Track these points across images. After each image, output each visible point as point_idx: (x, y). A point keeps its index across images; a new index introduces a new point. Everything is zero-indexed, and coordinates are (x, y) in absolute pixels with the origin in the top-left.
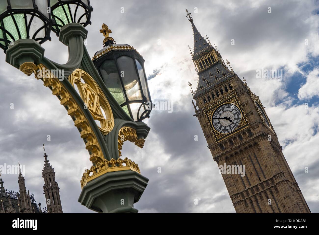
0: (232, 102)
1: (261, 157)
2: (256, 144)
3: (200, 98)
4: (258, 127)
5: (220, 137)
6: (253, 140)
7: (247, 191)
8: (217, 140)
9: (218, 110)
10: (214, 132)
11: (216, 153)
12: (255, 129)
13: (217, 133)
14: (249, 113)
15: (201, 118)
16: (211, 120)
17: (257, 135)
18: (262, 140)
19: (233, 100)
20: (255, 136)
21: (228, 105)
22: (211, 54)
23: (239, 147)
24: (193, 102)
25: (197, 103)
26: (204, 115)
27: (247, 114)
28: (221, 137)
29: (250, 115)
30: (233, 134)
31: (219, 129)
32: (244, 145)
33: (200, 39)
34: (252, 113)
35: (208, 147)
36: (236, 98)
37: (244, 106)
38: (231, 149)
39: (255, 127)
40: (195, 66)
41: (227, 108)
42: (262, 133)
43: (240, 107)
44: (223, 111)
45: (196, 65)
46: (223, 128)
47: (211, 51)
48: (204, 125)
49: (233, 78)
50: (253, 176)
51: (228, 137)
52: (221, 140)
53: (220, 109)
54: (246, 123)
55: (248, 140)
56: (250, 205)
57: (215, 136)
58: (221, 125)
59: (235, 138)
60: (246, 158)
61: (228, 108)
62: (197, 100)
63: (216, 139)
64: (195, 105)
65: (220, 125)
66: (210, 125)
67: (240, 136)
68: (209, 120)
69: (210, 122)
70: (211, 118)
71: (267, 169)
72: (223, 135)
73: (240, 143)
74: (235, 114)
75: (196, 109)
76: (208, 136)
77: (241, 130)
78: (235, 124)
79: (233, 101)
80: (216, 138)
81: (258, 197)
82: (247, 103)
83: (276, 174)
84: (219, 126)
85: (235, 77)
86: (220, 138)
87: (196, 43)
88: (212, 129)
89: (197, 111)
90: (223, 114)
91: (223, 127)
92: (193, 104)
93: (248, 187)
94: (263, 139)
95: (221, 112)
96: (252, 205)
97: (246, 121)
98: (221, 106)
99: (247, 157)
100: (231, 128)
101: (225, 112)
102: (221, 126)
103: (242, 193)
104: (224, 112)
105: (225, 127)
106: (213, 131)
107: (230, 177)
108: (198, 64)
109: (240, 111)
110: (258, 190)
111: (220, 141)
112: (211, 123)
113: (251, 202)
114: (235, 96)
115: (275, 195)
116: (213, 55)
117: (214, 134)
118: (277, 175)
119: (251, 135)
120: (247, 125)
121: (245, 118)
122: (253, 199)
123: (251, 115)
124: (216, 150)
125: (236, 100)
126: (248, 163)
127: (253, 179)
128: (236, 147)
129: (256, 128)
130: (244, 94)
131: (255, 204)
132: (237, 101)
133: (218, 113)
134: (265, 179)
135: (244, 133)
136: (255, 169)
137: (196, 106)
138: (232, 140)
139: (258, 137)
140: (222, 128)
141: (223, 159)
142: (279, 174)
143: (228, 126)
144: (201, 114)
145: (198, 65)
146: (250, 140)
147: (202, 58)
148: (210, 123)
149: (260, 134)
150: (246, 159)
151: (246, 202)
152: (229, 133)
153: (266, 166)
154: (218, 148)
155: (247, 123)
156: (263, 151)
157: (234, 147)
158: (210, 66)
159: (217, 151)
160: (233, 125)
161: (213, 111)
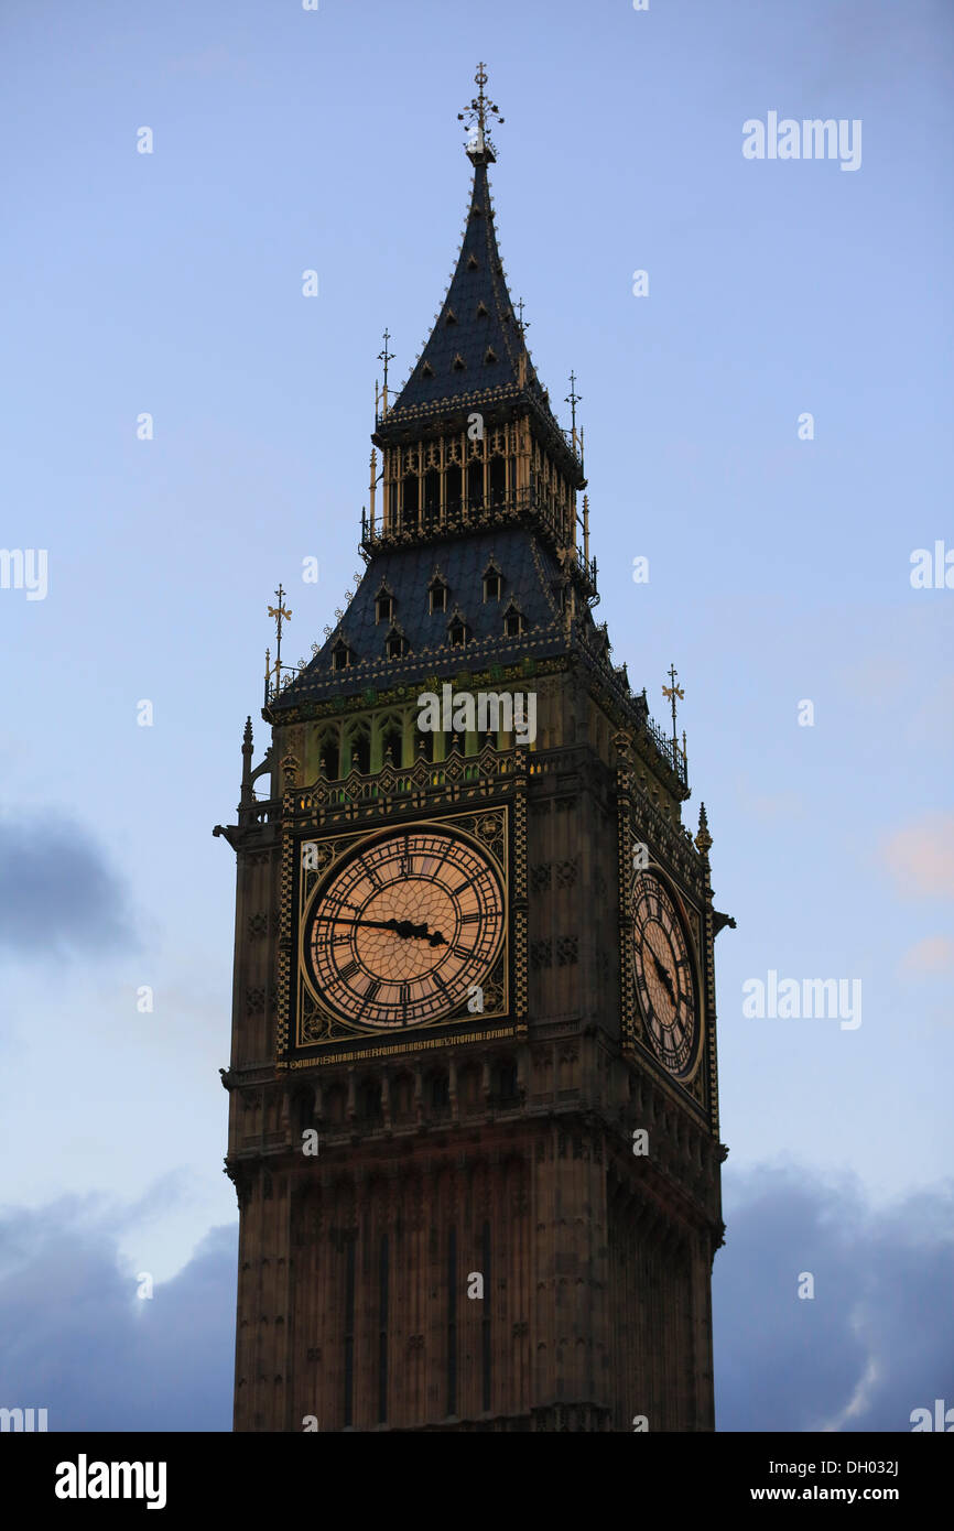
0: (479, 830)
1: (517, 1259)
2: (514, 1163)
3: (307, 724)
4: (568, 1057)
5: (316, 1036)
6: (511, 1131)
8: (292, 1053)
9: (372, 856)
10: (292, 993)
11: (259, 1132)
12: (549, 1062)
13: (310, 1004)
14: (554, 949)
15: (254, 863)
16: (308, 903)
17: (542, 1110)
18: (563, 1154)
19: (490, 818)
20: (529, 1109)
21: (448, 840)
22: (502, 445)
23: (407, 1146)
24: (248, 736)
25: (270, 753)
26: (278, 855)
27: (542, 944)
28: (321, 1042)
29: (554, 959)
30: (403, 1048)
31: (336, 981)
32: (442, 1144)
33: (482, 313)
34: (569, 956)
35: (222, 1071)
36: (512, 817)
37: (542, 886)
38: (356, 1142)
39: (554, 1050)
40: (373, 488)
41: (438, 862)
42: (577, 1108)
43: (512, 883)
44: (403, 867)
45: (380, 484)
46: (359, 982)
47: (511, 423)
48: (258, 917)
49: (556, 672)
50: (421, 1364)
51: (362, 1054)
52: (315, 1062)
53: (393, 849)
54: (506, 1002)
55: (476, 1121)
57: (292, 1021)
58: (353, 962)
59: (401, 1078)
60: (422, 1234)
61: (444, 860)
62: (282, 729)
63: (291, 1041)
64: (258, 759)
65: (350, 958)
66: (289, 934)
67: (436, 1079)
68: (295, 902)
69: (295, 911)
70: (309, 890)
71: (517, 1351)
72: (338, 1030)
73: (420, 1123)
74: (465, 919)
75: (247, 788)
76: (250, 998)
77: (462, 1039)
78: (442, 986)
79: (489, 827)
80: (291, 1031)
82: (567, 871)
83: (556, 1404)
84: (341, 964)
85: (566, 670)
86: (313, 1043)
87: (446, 326)
88: (294, 964)
89: (248, 806)
90: (395, 890)
91: (361, 975)
92: (248, 750)
94: (570, 1153)
95: (389, 872)
97: (512, 995)
98: (406, 832)
99: (434, 1231)
100: (405, 1001)
101: (412, 883)
102: (353, 968)
104: (406, 876)
105: (375, 986)
106: (293, 983)
107: (280, 1320)
108: (395, 485)
109: (503, 914)
111: (306, 1063)
112: (302, 923)
114: (510, 802)
116: (513, 459)
117: (292, 1002)
118: (558, 1410)
119: (508, 1094)
120: (511, 1020)
121: (512, 966)
123: (562, 963)
124: (260, 1115)
125: (505, 830)
126: (422, 1272)
127: (412, 1379)
128: (389, 1138)
129: (555, 1057)
130: (571, 806)
132: (512, 836)
133: (370, 873)
134: (487, 1407)
135: (469, 1068)
136: (452, 1327)
137: (262, 770)
138: (385, 1085)
139: (542, 1124)
140: (353, 982)
142: (574, 1406)
143: (392, 982)
144: (269, 837)
145: (391, 486)
146: (491, 1124)
147: (437, 453)
148: (295, 920)
149: (565, 1110)
150: (423, 1237)
152: (380, 1032)
153: (521, 1331)
154: (281, 1102)
155: (512, 1005)
156: (540, 1227)
157: (377, 1135)
158: (444, 528)
159: (267, 1118)
160: (430, 986)
161: (342, 846)
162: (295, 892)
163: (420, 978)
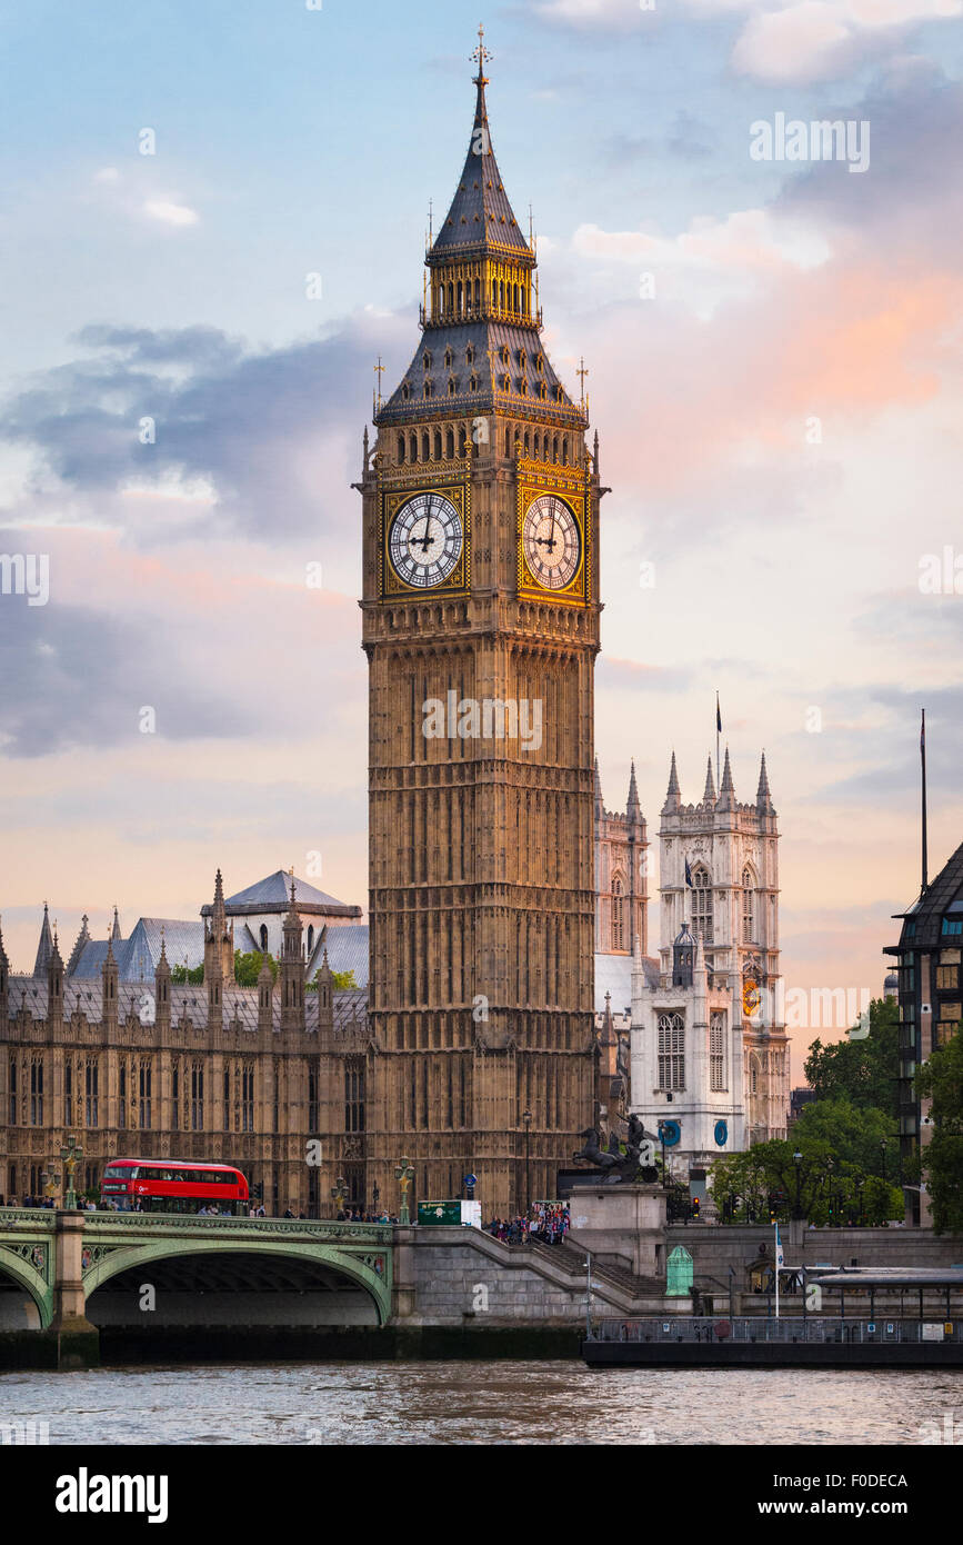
0: (453, 497)
2: (469, 650)
3: (391, 429)
4: (488, 605)
5: (394, 589)
6: (467, 637)
7: (412, 770)
8: (384, 597)
9: (413, 504)
10: (385, 566)
12: (479, 608)
13: (391, 574)
14: (482, 555)
15: (369, 504)
16: (389, 525)
17: (478, 629)
18: (486, 650)
19: (457, 492)
20: (474, 629)
21: (443, 500)
23: (429, 641)
24: (366, 436)
25: (377, 442)
26: (377, 499)
28: (395, 592)
29: (483, 560)
30: (426, 597)
31: (401, 563)
32: (442, 641)
33: (475, 187)
35: (359, 601)
36: (465, 492)
38: (411, 638)
39: (482, 602)
40: (425, 291)
41: (438, 510)
42: (490, 630)
43: (465, 523)
44: (425, 510)
45: (428, 288)
46: (410, 565)
48: (371, 529)
51: (411, 599)
52: (393, 601)
53: (422, 502)
54: (463, 580)
55: (454, 632)
56: (406, 810)
57: (384, 581)
58: (408, 554)
59: (426, 611)
60: (438, 678)
61: (441, 509)
62: (381, 430)
63: (384, 590)
64: (371, 446)
65: (406, 552)
66: (383, 538)
67: (438, 612)
68: (384, 524)
69: (385, 527)
70: (390, 518)
72: (402, 587)
73: (433, 632)
74: (448, 539)
75: (366, 462)
76: (370, 566)
77: (449, 596)
78: (440, 569)
79: (457, 496)
80: (383, 586)
81: (430, 799)
82: (487, 518)
83: (484, 760)
84: (403, 555)
86: (392, 592)
87: (461, 193)
88: (384, 554)
89: (366, 474)
91: (410, 561)
92: (366, 443)
93: (418, 761)
95: (420, 512)
96: (412, 813)
97: (465, 578)
98: (426, 494)
100: (427, 575)
101: (429, 518)
102: (407, 558)
103: (400, 770)
104: (427, 515)
105: (415, 568)
106: (383, 564)
107: (384, 715)
109: (463, 537)
110: (436, 779)
111: (390, 601)
112: (387, 534)
113: (412, 804)
114: (463, 485)
115: (467, 812)
117: (384, 573)
119: (465, 622)
120: (464, 589)
121: (465, 563)
122: (418, 798)
123: (486, 561)
124: (373, 622)
125: (462, 498)
128: (423, 638)
129: (482, 606)
131: (418, 814)
132: (465, 500)
133: (413, 512)
134: (463, 756)
135: (451, 608)
137: (373, 451)
138: (419, 613)
139: (478, 636)
140: (407, 564)
141: (385, 652)
142: (490, 760)
143: (422, 566)
146: (459, 635)
147: (453, 273)
148: (384, 532)
151: (400, 797)
152: (417, 590)
154: (381, 618)
155: (465, 582)
157: (418, 636)
159: (376, 623)
160: (435, 569)
161: (402, 498)
162: (383, 520)
163: (432, 565)
